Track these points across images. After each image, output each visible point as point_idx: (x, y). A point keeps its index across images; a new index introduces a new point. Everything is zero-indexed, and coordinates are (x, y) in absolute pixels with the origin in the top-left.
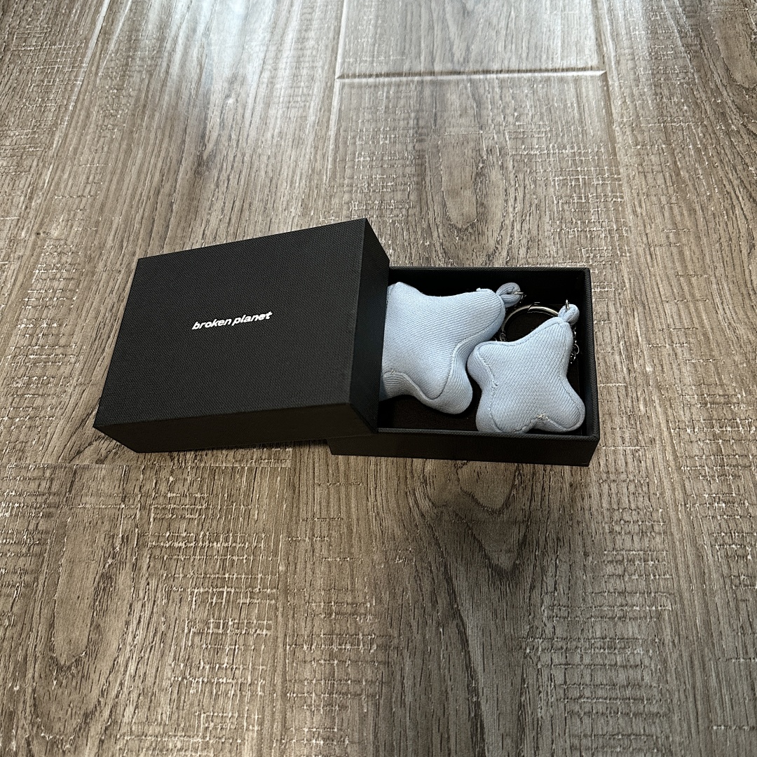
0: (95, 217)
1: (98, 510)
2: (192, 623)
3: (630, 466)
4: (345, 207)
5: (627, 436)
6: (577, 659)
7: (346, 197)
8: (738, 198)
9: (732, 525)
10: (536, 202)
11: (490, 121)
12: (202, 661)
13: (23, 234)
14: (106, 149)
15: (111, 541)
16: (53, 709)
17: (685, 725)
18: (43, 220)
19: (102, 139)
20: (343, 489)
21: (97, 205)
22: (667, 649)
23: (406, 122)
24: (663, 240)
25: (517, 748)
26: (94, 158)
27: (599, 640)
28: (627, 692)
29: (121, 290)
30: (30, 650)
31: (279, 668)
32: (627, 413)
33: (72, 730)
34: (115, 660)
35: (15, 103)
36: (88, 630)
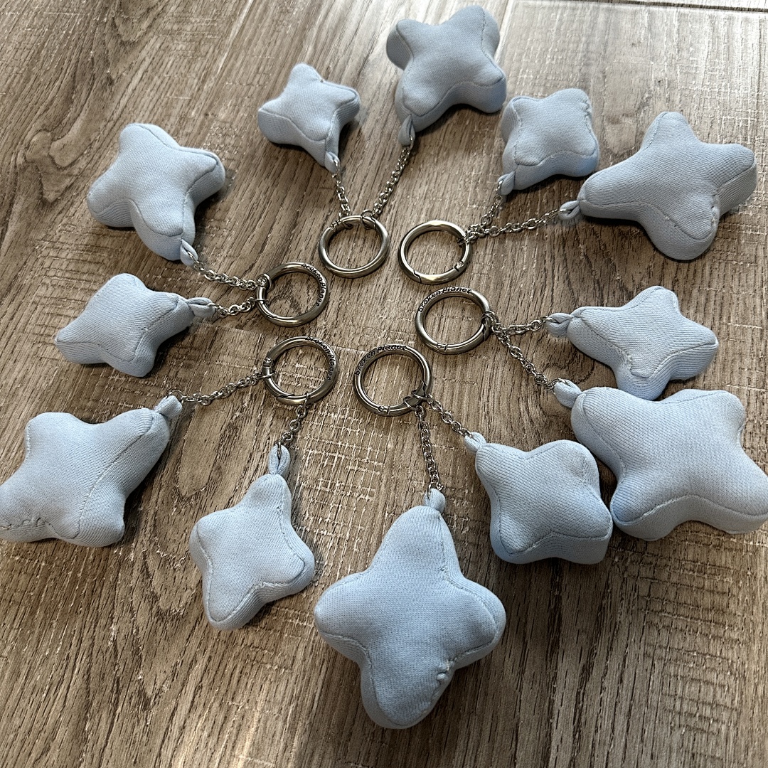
1: (232, 368)
2: (303, 479)
3: (752, 406)
5: (754, 377)
6: (665, 576)
11: (663, 53)
12: (307, 513)
13: (193, 114)
14: (278, 43)
15: (241, 397)
16: (170, 532)
18: (212, 103)
19: (276, 34)
20: (457, 386)
21: (264, 95)
22: (758, 583)
23: (575, 45)
25: (591, 644)
26: (266, 51)
27: (689, 562)
28: (710, 615)
29: (276, 176)
31: (376, 532)
32: (758, 355)
33: (184, 552)
34: (230, 499)
36: (210, 470)
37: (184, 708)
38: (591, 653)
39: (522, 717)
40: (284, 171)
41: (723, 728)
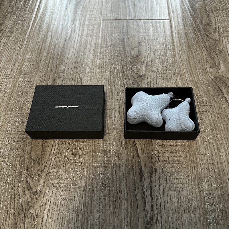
0: (38, 53)
2: (69, 149)
4: (105, 51)
6: (165, 155)
7: (105, 49)
8: (203, 50)
9: (202, 124)
10: (153, 51)
11: (141, 31)
12: (71, 157)
13: (19, 57)
14: (41, 37)
16: (32, 170)
17: (192, 169)
18: (24, 53)
19: (40, 34)
21: (39, 50)
22: (187, 152)
23: (120, 31)
24: (185, 60)
25: (151, 175)
26: (38, 39)
27: (170, 151)
28: (177, 162)
29: (46, 71)
30: (26, 156)
31: (91, 159)
33: (38, 175)
34: (48, 158)
35: (15, 25)
36: (41, 151)
37: (45, 217)
38: (151, 177)
39: (137, 197)
40: (48, 70)
41: (186, 188)
